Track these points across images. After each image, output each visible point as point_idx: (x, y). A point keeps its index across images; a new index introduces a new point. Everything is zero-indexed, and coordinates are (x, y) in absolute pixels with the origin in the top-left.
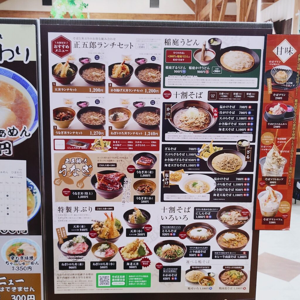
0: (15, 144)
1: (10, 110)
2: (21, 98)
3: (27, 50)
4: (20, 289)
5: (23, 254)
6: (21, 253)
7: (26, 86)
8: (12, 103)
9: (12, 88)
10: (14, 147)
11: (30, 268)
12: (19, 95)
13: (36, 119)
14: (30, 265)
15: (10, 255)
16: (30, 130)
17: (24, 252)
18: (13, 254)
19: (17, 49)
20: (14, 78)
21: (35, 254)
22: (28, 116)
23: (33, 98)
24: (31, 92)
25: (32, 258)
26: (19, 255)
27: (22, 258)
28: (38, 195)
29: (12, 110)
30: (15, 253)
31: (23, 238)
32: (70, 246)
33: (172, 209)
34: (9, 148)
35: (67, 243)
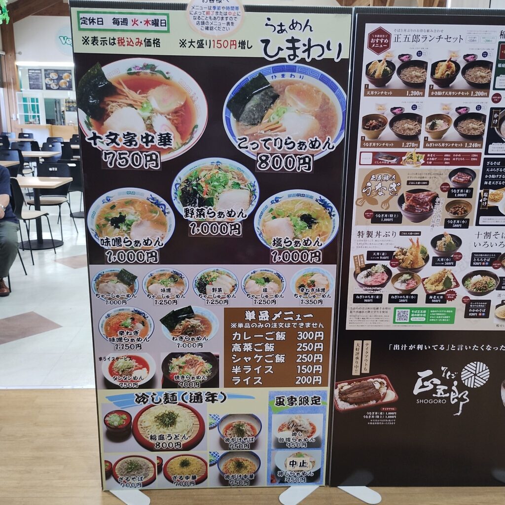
0: (316, 158)
1: (314, 118)
2: (328, 103)
3: (340, 45)
4: (308, 325)
5: (314, 286)
6: (313, 284)
7: (334, 88)
8: (317, 109)
9: (318, 92)
10: (315, 162)
11: (321, 301)
12: (326, 100)
13: (342, 129)
14: (321, 298)
15: (300, 287)
16: (335, 142)
17: (315, 283)
18: (303, 286)
19: (329, 43)
20: (322, 79)
21: (328, 286)
22: (334, 125)
23: (341, 103)
24: (339, 97)
25: (323, 290)
26: (309, 286)
27: (313, 290)
28: (337, 218)
29: (316, 117)
30: (305, 284)
31: (316, 267)
32: (367, 276)
33: (488, 235)
34: (309, 163)
35: (365, 272)
